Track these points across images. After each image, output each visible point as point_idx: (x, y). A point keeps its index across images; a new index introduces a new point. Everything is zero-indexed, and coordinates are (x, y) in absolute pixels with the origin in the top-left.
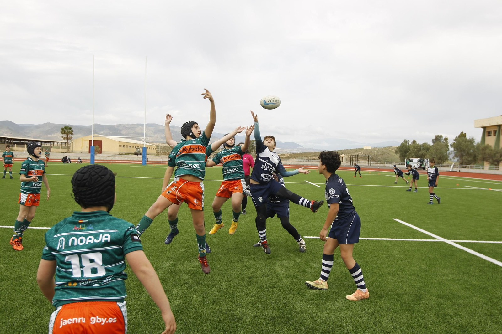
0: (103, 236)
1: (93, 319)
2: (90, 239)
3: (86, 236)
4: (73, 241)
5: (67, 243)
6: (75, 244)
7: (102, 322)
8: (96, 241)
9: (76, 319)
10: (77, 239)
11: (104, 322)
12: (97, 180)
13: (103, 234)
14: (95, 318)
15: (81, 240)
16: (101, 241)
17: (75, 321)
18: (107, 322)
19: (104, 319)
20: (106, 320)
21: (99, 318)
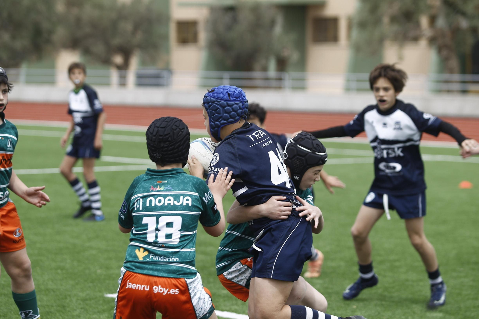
0: (183, 198)
1: (156, 288)
2: (169, 200)
3: (165, 196)
4: (151, 201)
5: (144, 203)
6: (153, 205)
7: (164, 292)
8: (176, 203)
9: (140, 285)
10: (155, 199)
11: (166, 292)
12: (178, 135)
13: (184, 195)
14: (157, 288)
15: (159, 200)
16: (182, 204)
17: (139, 287)
18: (169, 293)
19: (166, 290)
20: (168, 291)
21: (162, 288)
